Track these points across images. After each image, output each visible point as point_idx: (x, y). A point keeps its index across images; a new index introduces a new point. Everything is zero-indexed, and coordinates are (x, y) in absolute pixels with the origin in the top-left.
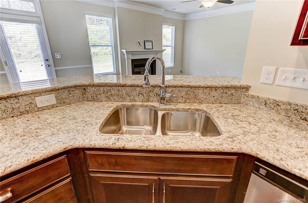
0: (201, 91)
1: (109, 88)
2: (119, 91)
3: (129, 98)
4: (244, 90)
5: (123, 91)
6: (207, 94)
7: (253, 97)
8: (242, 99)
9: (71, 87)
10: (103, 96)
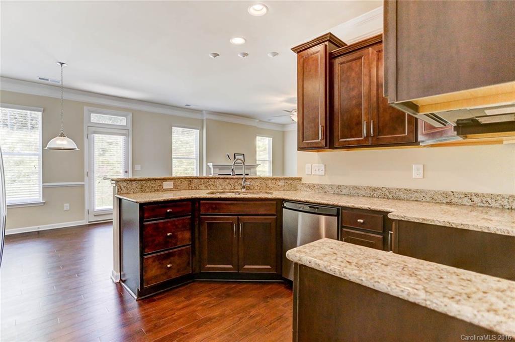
0: (270, 181)
1: (207, 180)
2: (214, 182)
3: (221, 187)
4: (298, 180)
5: (217, 182)
6: (274, 183)
7: (303, 184)
8: (298, 187)
9: (183, 178)
10: (203, 185)
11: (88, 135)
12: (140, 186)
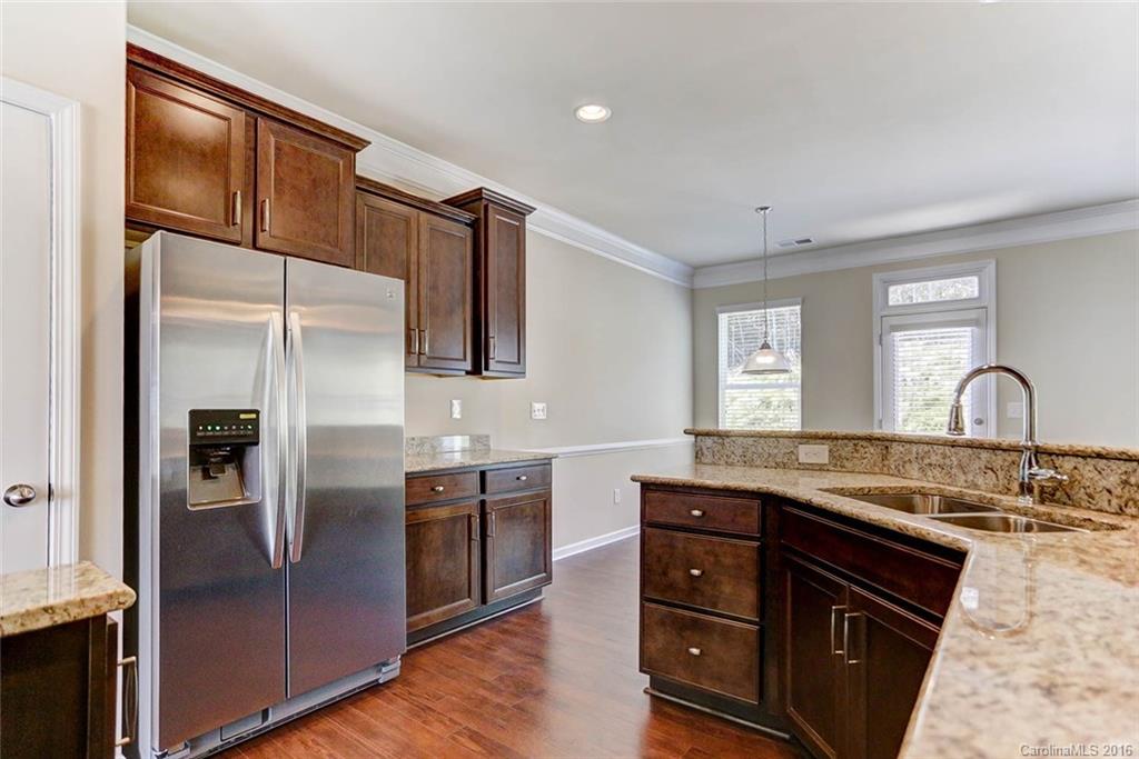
2: (945, 456)
5: (953, 458)
9: (860, 438)
11: (881, 336)
12: (741, 451)
